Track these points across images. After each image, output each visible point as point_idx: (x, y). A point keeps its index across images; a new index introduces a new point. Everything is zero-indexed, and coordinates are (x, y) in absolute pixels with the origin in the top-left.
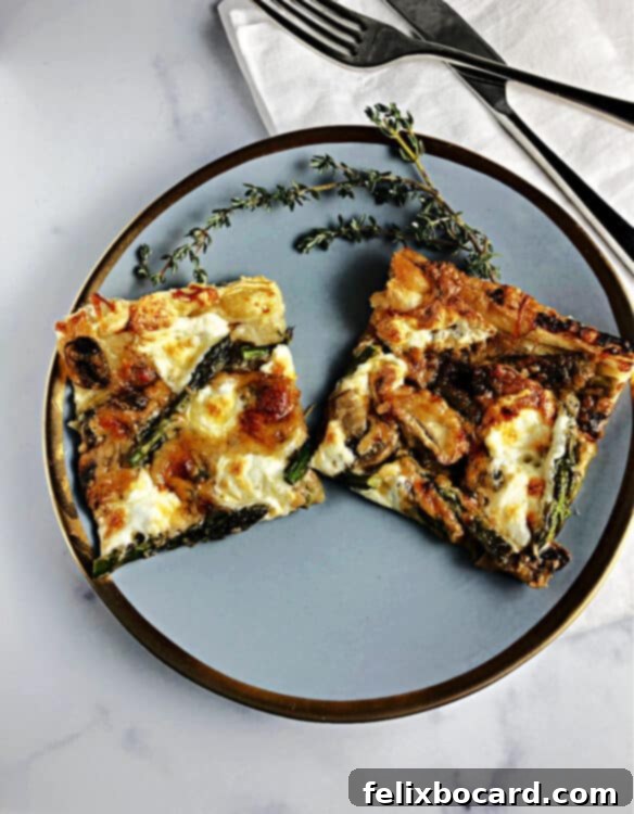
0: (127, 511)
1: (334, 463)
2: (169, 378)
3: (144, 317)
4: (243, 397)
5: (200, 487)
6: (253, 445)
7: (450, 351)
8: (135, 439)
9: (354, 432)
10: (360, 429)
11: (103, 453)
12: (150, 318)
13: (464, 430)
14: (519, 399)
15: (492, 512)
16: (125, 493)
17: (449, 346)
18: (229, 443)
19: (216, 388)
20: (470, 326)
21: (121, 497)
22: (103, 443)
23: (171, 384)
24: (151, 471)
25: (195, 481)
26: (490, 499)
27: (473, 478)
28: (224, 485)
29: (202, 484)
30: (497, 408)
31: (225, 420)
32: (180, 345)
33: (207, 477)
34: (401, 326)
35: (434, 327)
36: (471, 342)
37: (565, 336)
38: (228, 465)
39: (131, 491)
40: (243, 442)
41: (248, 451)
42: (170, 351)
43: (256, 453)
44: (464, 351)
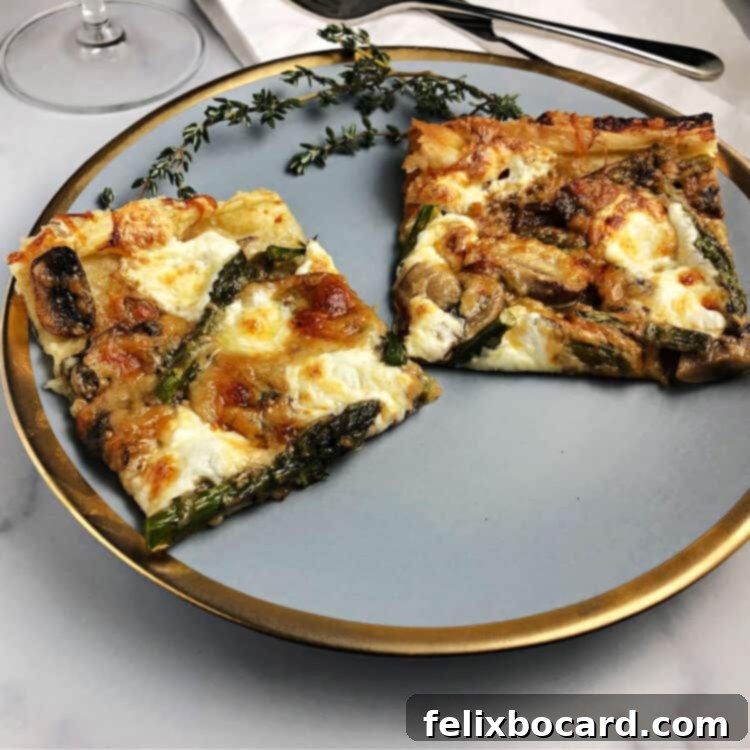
0: (176, 455)
1: (439, 336)
2: (178, 309)
3: (133, 226)
4: (287, 304)
5: (270, 410)
6: (323, 344)
7: (513, 197)
8: (158, 372)
9: (448, 299)
10: (453, 292)
11: (113, 398)
12: (140, 227)
13: (574, 258)
14: (618, 205)
15: (660, 315)
16: (165, 436)
17: (511, 191)
18: (292, 352)
19: (246, 302)
20: (526, 161)
21: (160, 444)
22: (110, 386)
23: (182, 314)
24: (192, 407)
25: (261, 406)
26: (649, 307)
27: (615, 294)
28: (304, 397)
29: (272, 406)
30: (599, 223)
31: (273, 334)
32: (180, 273)
33: (276, 397)
34: (449, 183)
35: (486, 179)
36: (532, 179)
37: (632, 131)
38: (301, 373)
39: (173, 432)
40: (309, 344)
41: (321, 351)
42: (169, 281)
43: (332, 351)
44: (529, 192)
